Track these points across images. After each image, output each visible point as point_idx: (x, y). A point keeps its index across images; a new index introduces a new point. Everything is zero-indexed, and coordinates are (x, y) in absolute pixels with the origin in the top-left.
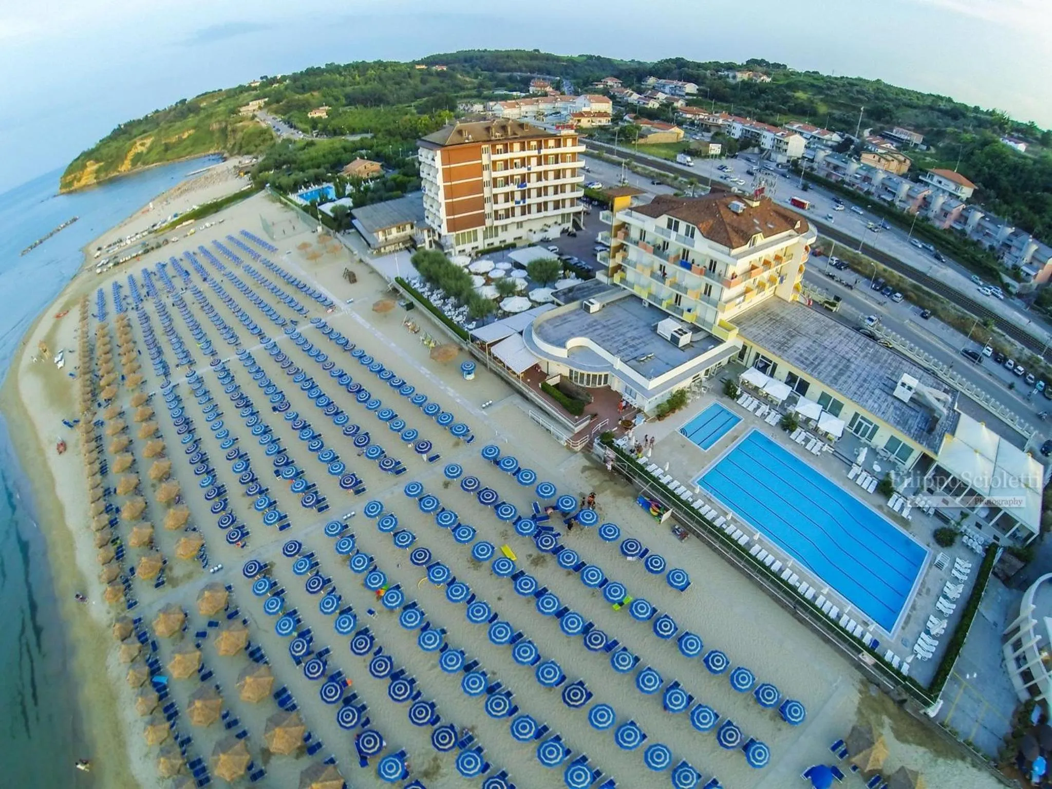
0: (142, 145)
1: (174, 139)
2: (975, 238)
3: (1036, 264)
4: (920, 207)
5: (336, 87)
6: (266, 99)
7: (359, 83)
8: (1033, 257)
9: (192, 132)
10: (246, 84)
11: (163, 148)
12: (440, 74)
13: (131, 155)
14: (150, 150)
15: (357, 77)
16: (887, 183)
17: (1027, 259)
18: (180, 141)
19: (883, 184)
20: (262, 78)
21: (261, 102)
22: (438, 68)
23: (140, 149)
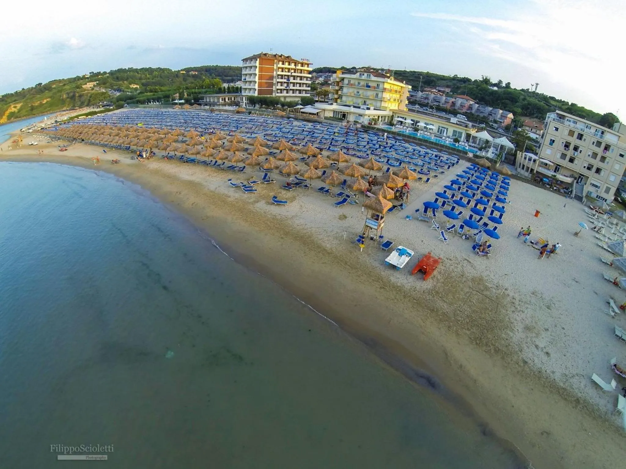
0: (15, 107)
1: (37, 104)
2: (477, 114)
3: (503, 118)
4: (451, 106)
5: (137, 79)
6: (98, 82)
7: (149, 79)
8: (501, 116)
9: (48, 100)
10: (81, 75)
11: (29, 108)
12: (194, 76)
13: (7, 113)
14: (19, 111)
15: (148, 76)
16: (435, 98)
17: (499, 116)
18: (41, 105)
19: (434, 99)
20: (90, 73)
21: (95, 83)
22: (193, 73)
23: (13, 109)
